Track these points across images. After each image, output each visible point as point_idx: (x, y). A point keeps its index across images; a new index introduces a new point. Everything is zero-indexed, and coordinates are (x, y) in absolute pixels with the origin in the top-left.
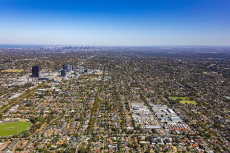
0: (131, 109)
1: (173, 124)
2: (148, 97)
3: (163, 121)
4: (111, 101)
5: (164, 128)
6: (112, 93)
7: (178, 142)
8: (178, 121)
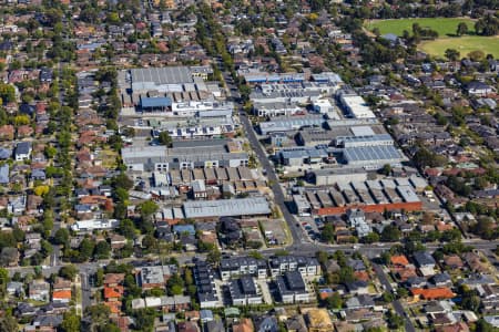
0: (127, 111)
1: (343, 181)
2: (245, 30)
3: (295, 166)
4: (15, 67)
5: (292, 208)
6: (26, 19)
7: (347, 283)
8: (378, 163)
